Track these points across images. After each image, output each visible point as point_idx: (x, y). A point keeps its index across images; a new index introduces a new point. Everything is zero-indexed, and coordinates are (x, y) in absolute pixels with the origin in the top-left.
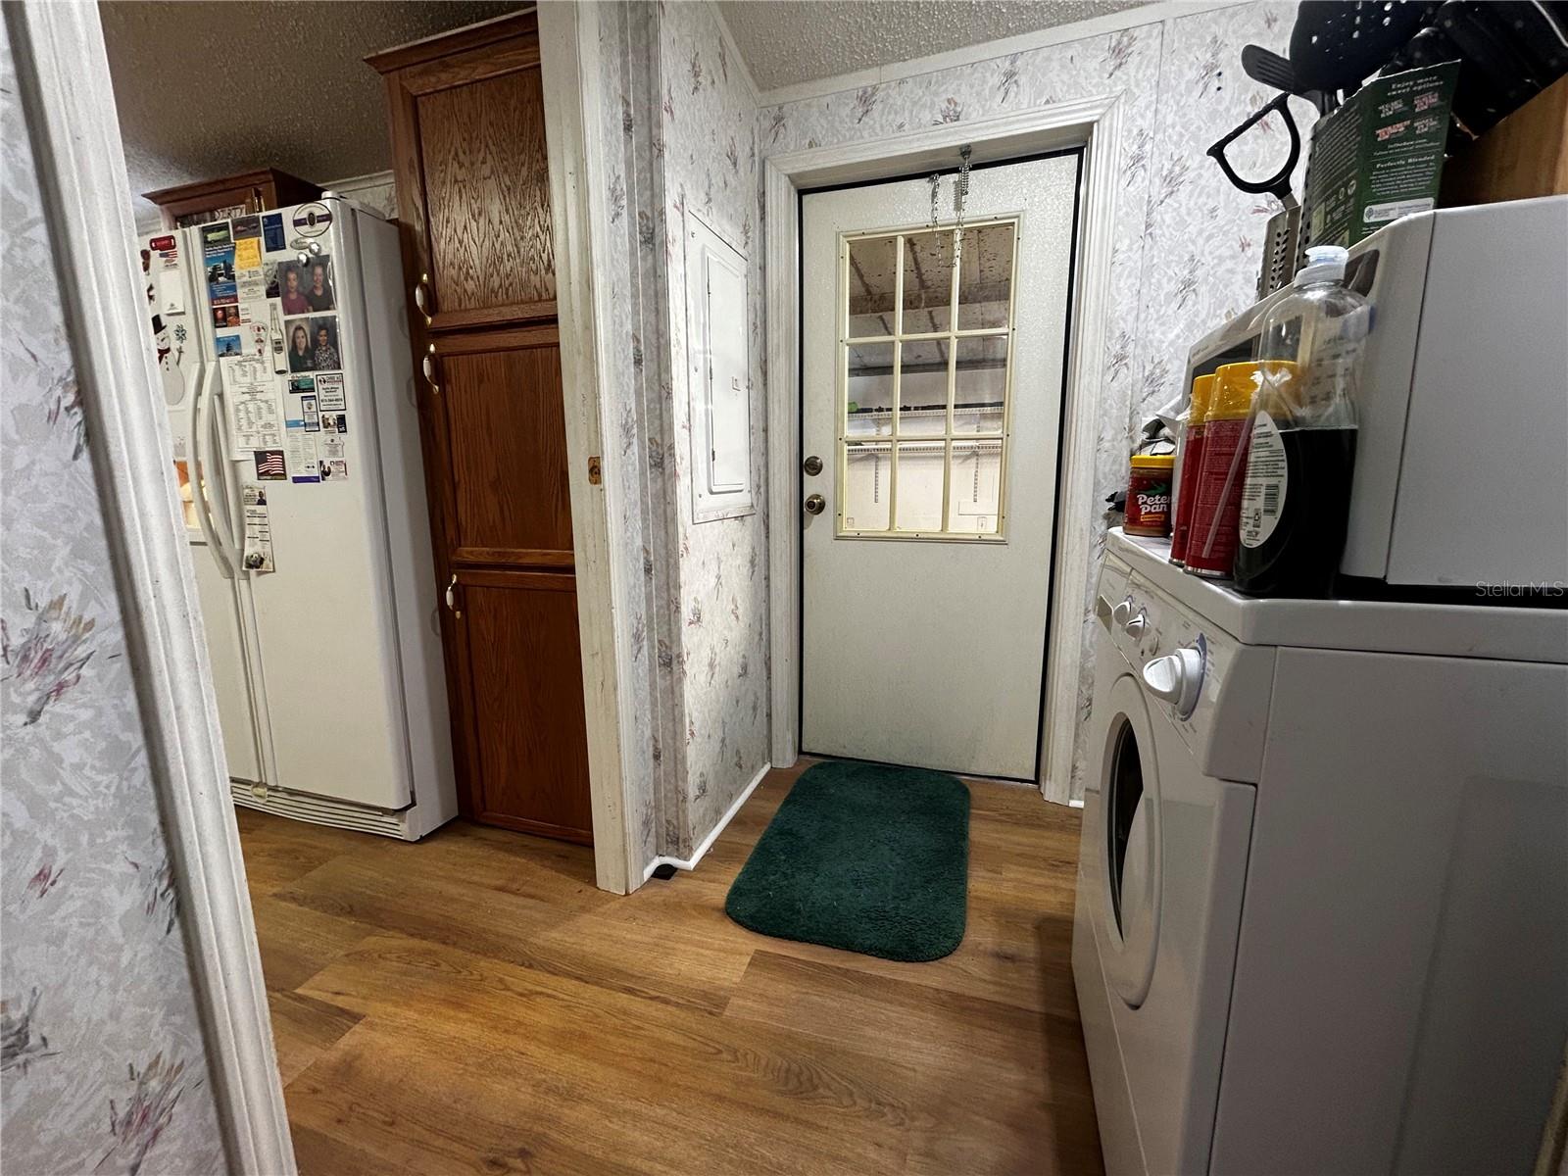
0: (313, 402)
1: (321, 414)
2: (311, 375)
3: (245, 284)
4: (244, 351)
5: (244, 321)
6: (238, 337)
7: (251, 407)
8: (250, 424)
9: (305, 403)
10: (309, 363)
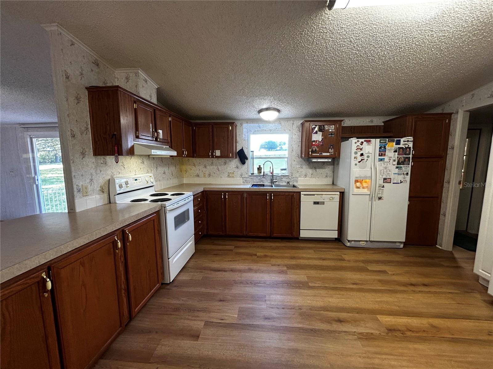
0: (401, 170)
1: (402, 172)
2: (402, 166)
3: (388, 150)
4: (385, 161)
5: (386, 156)
6: (384, 158)
7: (385, 170)
8: (384, 173)
9: (399, 170)
10: (402, 164)
